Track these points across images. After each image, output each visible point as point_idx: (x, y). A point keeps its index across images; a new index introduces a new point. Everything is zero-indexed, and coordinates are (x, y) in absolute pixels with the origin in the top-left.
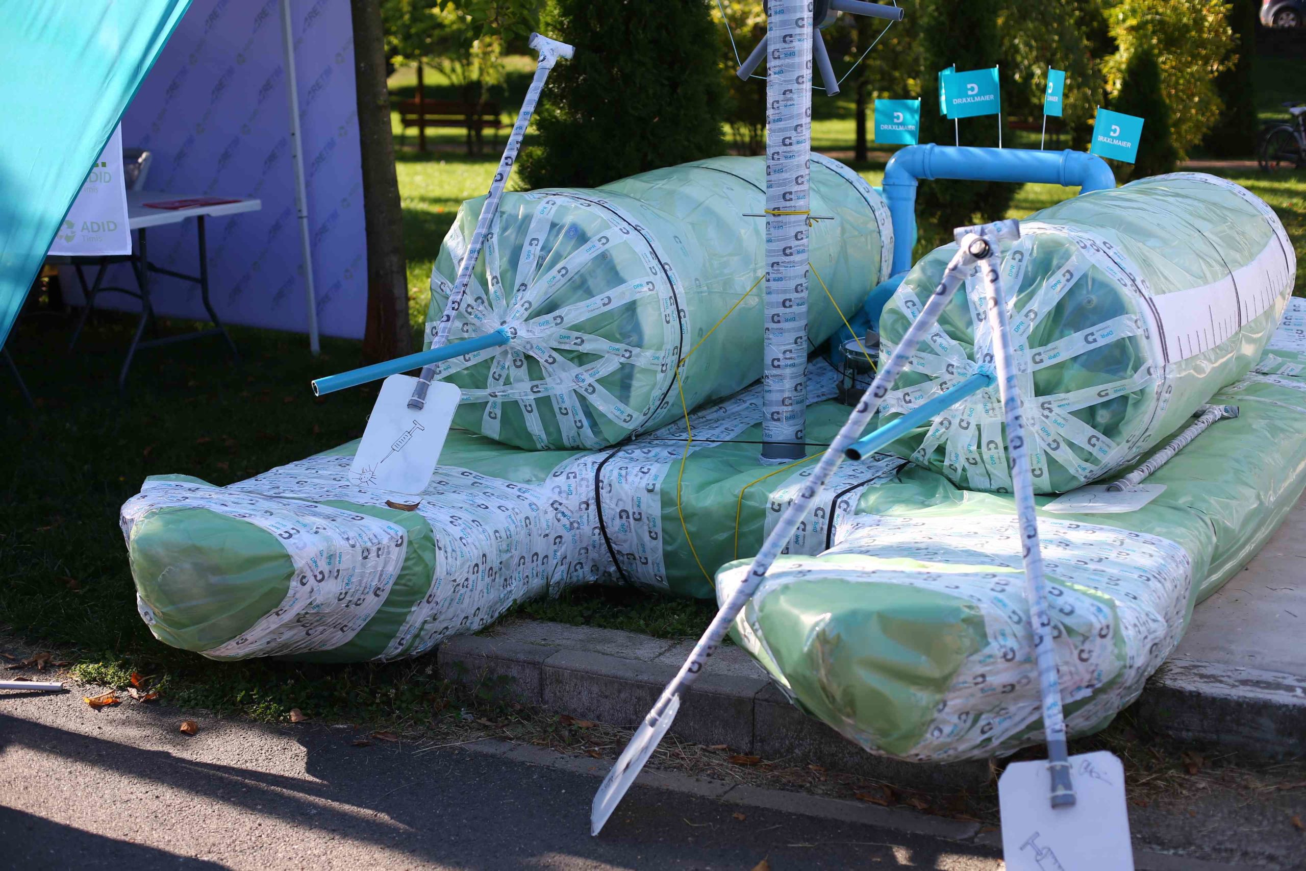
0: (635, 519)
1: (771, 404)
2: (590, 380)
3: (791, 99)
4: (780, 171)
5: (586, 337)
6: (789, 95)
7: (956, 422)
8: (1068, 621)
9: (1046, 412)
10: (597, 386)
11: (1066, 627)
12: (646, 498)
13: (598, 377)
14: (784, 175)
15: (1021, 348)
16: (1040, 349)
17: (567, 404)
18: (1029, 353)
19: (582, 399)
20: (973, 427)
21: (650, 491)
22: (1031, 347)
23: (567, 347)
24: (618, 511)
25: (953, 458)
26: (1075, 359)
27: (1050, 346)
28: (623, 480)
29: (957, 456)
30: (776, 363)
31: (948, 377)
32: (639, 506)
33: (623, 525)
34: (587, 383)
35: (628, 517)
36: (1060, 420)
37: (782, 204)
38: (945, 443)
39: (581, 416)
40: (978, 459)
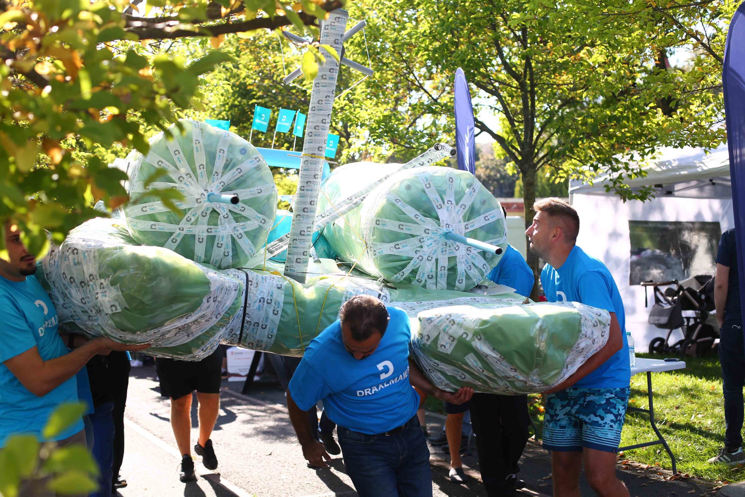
0: (268, 303)
1: (297, 254)
2: (241, 231)
3: (328, 101)
4: (319, 135)
5: (247, 207)
6: (328, 98)
7: (425, 257)
8: (599, 318)
9: (469, 252)
10: (244, 235)
11: (599, 321)
12: (275, 290)
13: (245, 230)
14: (319, 138)
15: (460, 222)
16: (467, 223)
17: (224, 242)
18: (463, 224)
19: (234, 241)
20: (434, 260)
21: (279, 288)
22: (464, 221)
23: (236, 211)
24: (260, 297)
25: (421, 275)
26: (481, 228)
27: (471, 221)
28: (264, 281)
29: (423, 274)
30: (302, 233)
31: (424, 235)
32: (271, 296)
33: (259, 306)
34: (239, 232)
35: (264, 302)
36: (474, 256)
37: (317, 152)
38: (418, 268)
39: (230, 250)
40: (434, 275)
